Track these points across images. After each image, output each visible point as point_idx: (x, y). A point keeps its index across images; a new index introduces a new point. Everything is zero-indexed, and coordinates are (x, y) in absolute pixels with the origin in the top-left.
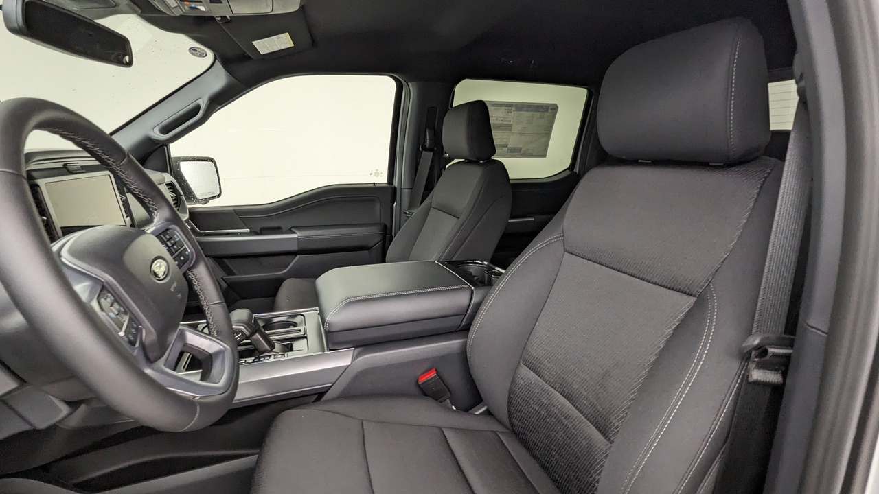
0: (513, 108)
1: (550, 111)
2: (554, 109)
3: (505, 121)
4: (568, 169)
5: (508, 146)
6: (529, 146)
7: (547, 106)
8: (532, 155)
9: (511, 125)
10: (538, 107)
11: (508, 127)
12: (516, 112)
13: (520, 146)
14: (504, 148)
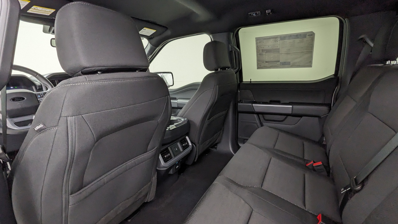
0: (279, 39)
1: (307, 37)
2: (312, 35)
3: (274, 47)
4: (333, 75)
5: (280, 62)
6: (296, 61)
7: (304, 34)
8: (300, 66)
9: (279, 49)
10: (297, 36)
11: (277, 50)
12: (281, 41)
13: (289, 61)
14: (278, 63)
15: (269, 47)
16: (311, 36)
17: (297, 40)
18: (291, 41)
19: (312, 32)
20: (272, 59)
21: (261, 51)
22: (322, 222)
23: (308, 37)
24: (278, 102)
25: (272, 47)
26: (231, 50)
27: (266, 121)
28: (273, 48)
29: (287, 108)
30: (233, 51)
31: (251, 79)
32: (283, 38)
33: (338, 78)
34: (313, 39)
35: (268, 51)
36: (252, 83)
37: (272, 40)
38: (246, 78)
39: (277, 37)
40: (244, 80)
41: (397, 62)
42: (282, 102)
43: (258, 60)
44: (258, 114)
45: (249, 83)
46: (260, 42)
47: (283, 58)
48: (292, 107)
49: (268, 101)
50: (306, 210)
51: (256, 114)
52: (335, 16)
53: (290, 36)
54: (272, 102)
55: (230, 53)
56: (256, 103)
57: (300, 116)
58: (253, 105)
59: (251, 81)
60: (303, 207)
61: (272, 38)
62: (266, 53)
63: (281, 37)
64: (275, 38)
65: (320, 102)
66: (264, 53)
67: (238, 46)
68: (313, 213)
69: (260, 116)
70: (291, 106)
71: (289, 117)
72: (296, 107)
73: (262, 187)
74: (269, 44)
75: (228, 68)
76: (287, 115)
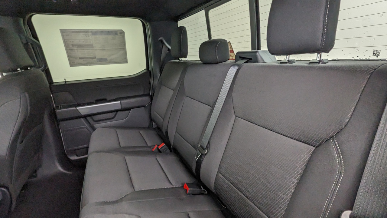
0: (90, 34)
4: (146, 69)
5: (97, 58)
6: (112, 57)
7: (115, 31)
8: (117, 62)
9: (92, 45)
10: (109, 32)
11: (91, 46)
12: (93, 36)
13: (106, 57)
14: (94, 59)
15: (79, 41)
16: (122, 34)
17: (110, 37)
18: (104, 37)
19: (122, 30)
20: (87, 56)
21: (71, 46)
22: (189, 189)
23: (119, 34)
24: (105, 100)
25: (84, 42)
26: (26, 42)
27: (96, 123)
28: (86, 43)
29: (116, 104)
30: (30, 44)
31: (65, 79)
32: (95, 33)
33: (150, 72)
34: (124, 37)
35: (80, 46)
36: (68, 83)
37: (82, 34)
38: (57, 78)
39: (88, 31)
40: (55, 80)
41: (187, 59)
42: (108, 99)
43: (69, 57)
44: (85, 117)
45: (64, 83)
46: (67, 36)
47: (99, 54)
48: (121, 103)
49: (94, 101)
50: (174, 187)
51: (82, 118)
52: (138, 18)
53: (102, 32)
54: (98, 101)
55: (26, 45)
56: (79, 105)
57: (129, 109)
58: (77, 108)
59: (65, 82)
60: (171, 186)
61: (82, 31)
62: (77, 48)
63: (91, 31)
64: (86, 32)
65: (142, 93)
66: (75, 48)
67: (35, 36)
68: (179, 186)
69: (88, 118)
70: (119, 102)
71: (119, 113)
72: (124, 101)
73: (134, 190)
74: (80, 39)
75: (31, 67)
76: (117, 111)
